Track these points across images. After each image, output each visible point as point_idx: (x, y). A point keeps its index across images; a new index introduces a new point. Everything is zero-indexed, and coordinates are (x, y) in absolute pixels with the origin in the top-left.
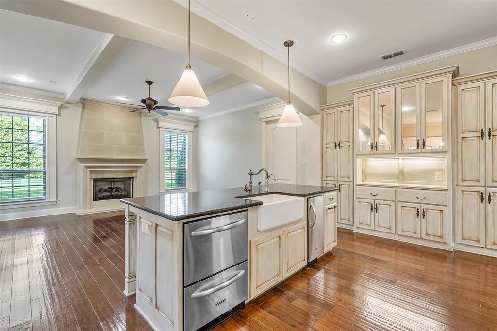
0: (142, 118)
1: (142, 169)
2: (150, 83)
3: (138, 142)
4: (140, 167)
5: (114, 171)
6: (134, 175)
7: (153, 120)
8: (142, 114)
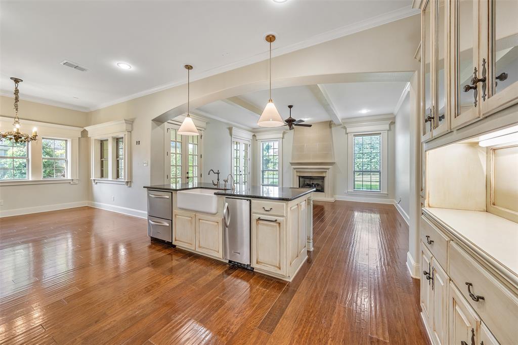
0: (333, 129)
1: (330, 170)
2: (290, 107)
3: (328, 149)
4: (328, 169)
5: (311, 171)
6: (324, 175)
7: (342, 128)
8: (332, 125)
